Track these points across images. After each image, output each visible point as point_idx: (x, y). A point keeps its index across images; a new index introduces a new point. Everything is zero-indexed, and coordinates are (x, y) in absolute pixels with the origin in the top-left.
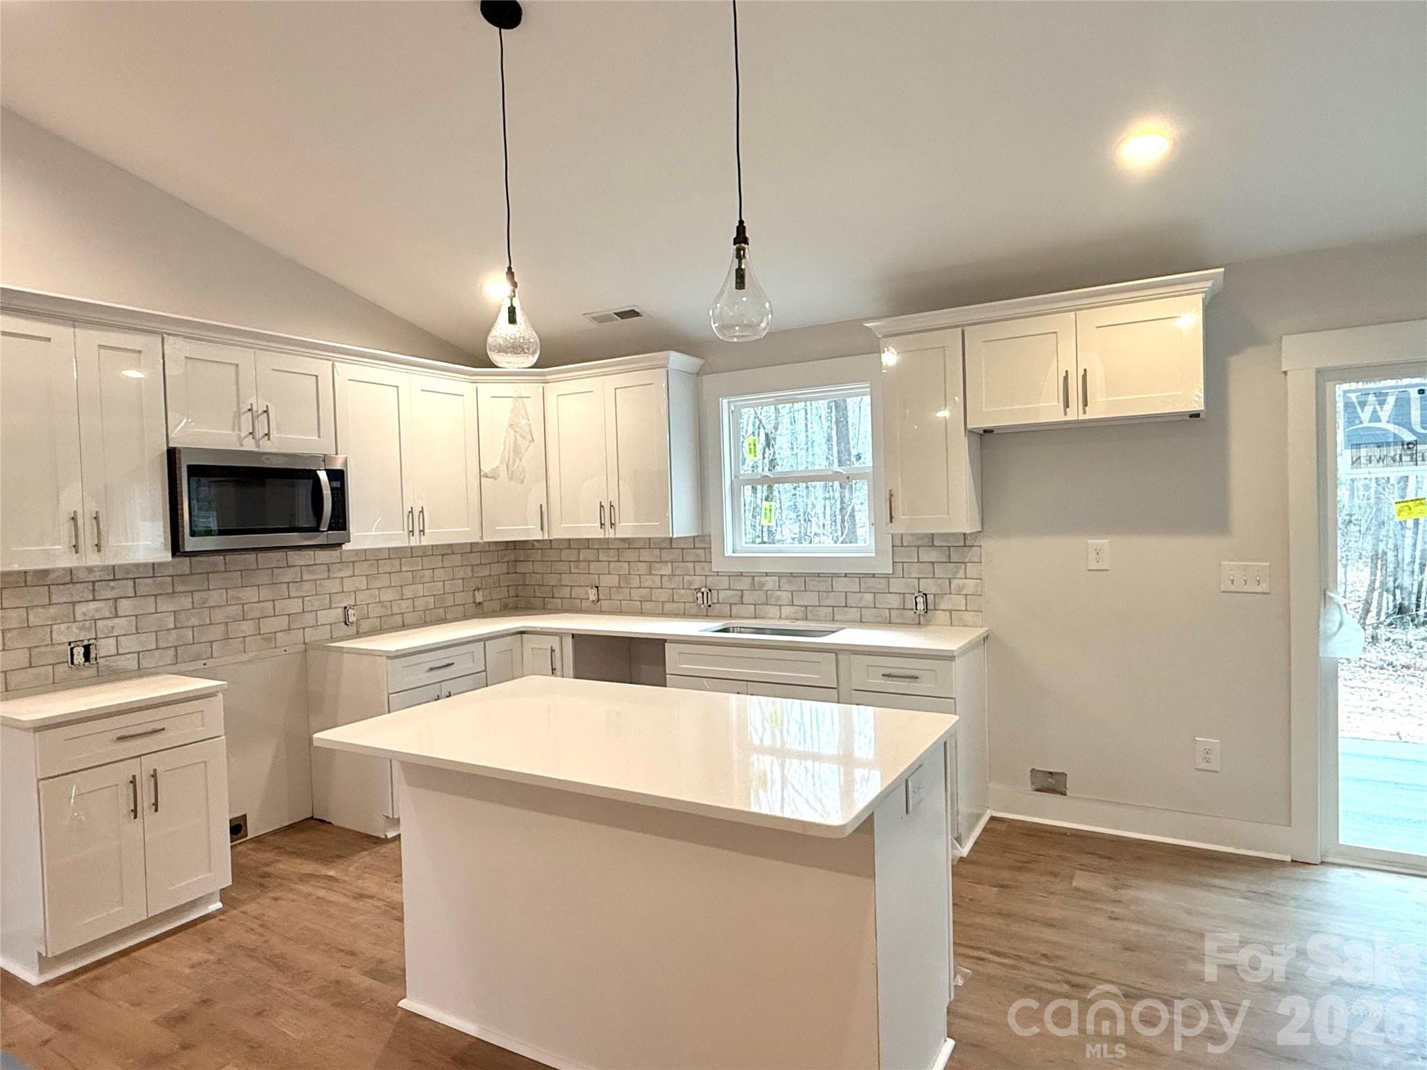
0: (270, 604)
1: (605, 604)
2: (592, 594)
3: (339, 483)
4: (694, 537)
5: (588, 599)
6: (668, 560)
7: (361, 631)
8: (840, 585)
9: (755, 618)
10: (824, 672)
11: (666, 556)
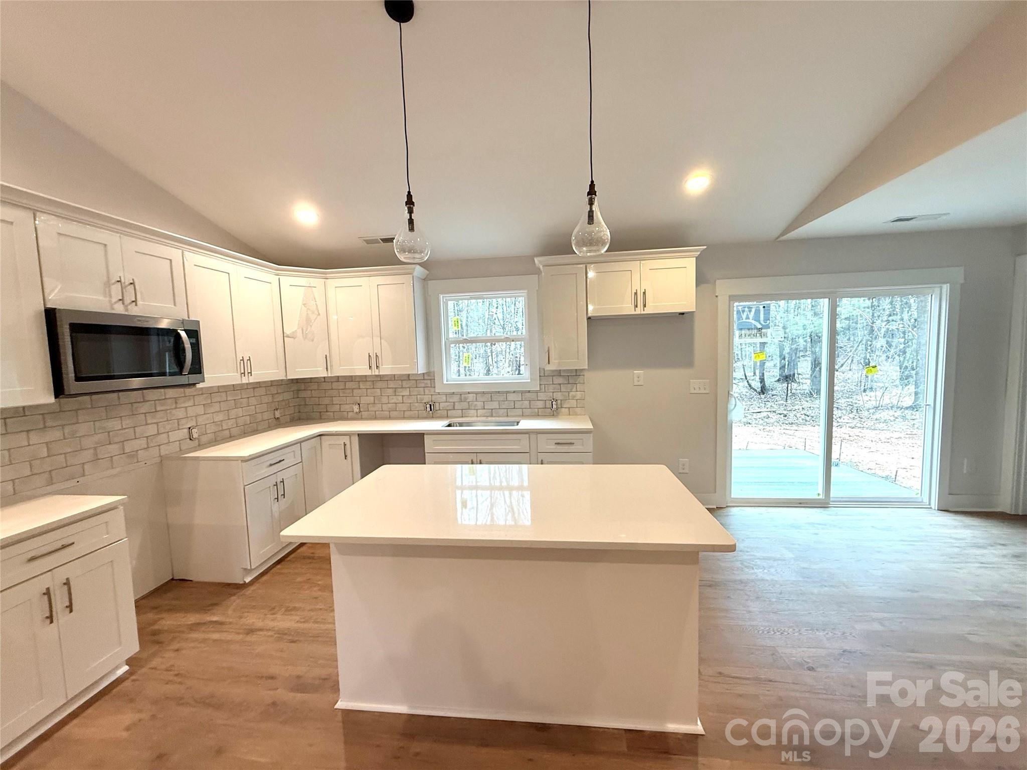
0: (132, 430)
1: (365, 414)
2: (356, 409)
3: (195, 339)
4: (423, 374)
5: (353, 411)
6: (407, 386)
7: (201, 444)
8: (511, 397)
9: (462, 417)
10: (523, 444)
11: (405, 384)
